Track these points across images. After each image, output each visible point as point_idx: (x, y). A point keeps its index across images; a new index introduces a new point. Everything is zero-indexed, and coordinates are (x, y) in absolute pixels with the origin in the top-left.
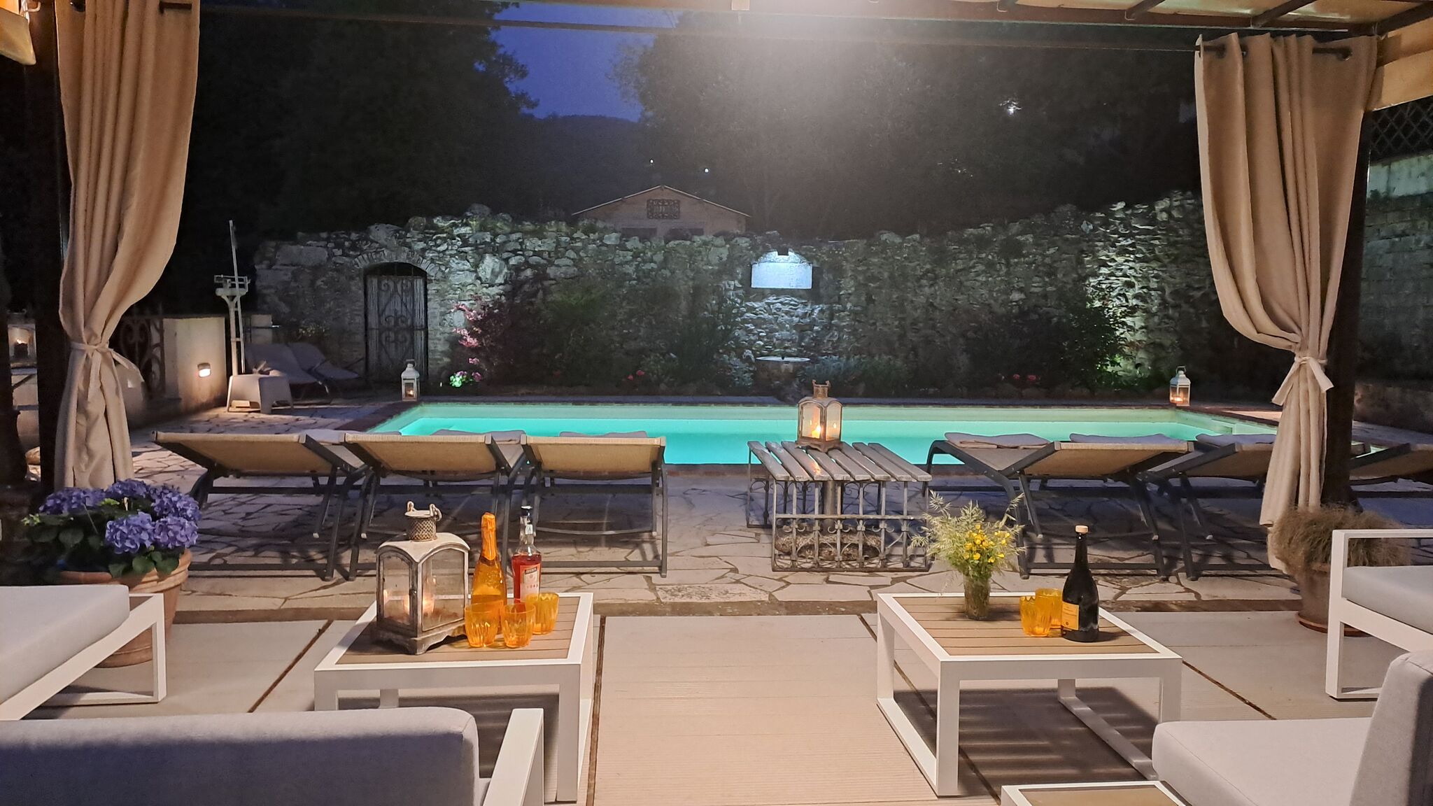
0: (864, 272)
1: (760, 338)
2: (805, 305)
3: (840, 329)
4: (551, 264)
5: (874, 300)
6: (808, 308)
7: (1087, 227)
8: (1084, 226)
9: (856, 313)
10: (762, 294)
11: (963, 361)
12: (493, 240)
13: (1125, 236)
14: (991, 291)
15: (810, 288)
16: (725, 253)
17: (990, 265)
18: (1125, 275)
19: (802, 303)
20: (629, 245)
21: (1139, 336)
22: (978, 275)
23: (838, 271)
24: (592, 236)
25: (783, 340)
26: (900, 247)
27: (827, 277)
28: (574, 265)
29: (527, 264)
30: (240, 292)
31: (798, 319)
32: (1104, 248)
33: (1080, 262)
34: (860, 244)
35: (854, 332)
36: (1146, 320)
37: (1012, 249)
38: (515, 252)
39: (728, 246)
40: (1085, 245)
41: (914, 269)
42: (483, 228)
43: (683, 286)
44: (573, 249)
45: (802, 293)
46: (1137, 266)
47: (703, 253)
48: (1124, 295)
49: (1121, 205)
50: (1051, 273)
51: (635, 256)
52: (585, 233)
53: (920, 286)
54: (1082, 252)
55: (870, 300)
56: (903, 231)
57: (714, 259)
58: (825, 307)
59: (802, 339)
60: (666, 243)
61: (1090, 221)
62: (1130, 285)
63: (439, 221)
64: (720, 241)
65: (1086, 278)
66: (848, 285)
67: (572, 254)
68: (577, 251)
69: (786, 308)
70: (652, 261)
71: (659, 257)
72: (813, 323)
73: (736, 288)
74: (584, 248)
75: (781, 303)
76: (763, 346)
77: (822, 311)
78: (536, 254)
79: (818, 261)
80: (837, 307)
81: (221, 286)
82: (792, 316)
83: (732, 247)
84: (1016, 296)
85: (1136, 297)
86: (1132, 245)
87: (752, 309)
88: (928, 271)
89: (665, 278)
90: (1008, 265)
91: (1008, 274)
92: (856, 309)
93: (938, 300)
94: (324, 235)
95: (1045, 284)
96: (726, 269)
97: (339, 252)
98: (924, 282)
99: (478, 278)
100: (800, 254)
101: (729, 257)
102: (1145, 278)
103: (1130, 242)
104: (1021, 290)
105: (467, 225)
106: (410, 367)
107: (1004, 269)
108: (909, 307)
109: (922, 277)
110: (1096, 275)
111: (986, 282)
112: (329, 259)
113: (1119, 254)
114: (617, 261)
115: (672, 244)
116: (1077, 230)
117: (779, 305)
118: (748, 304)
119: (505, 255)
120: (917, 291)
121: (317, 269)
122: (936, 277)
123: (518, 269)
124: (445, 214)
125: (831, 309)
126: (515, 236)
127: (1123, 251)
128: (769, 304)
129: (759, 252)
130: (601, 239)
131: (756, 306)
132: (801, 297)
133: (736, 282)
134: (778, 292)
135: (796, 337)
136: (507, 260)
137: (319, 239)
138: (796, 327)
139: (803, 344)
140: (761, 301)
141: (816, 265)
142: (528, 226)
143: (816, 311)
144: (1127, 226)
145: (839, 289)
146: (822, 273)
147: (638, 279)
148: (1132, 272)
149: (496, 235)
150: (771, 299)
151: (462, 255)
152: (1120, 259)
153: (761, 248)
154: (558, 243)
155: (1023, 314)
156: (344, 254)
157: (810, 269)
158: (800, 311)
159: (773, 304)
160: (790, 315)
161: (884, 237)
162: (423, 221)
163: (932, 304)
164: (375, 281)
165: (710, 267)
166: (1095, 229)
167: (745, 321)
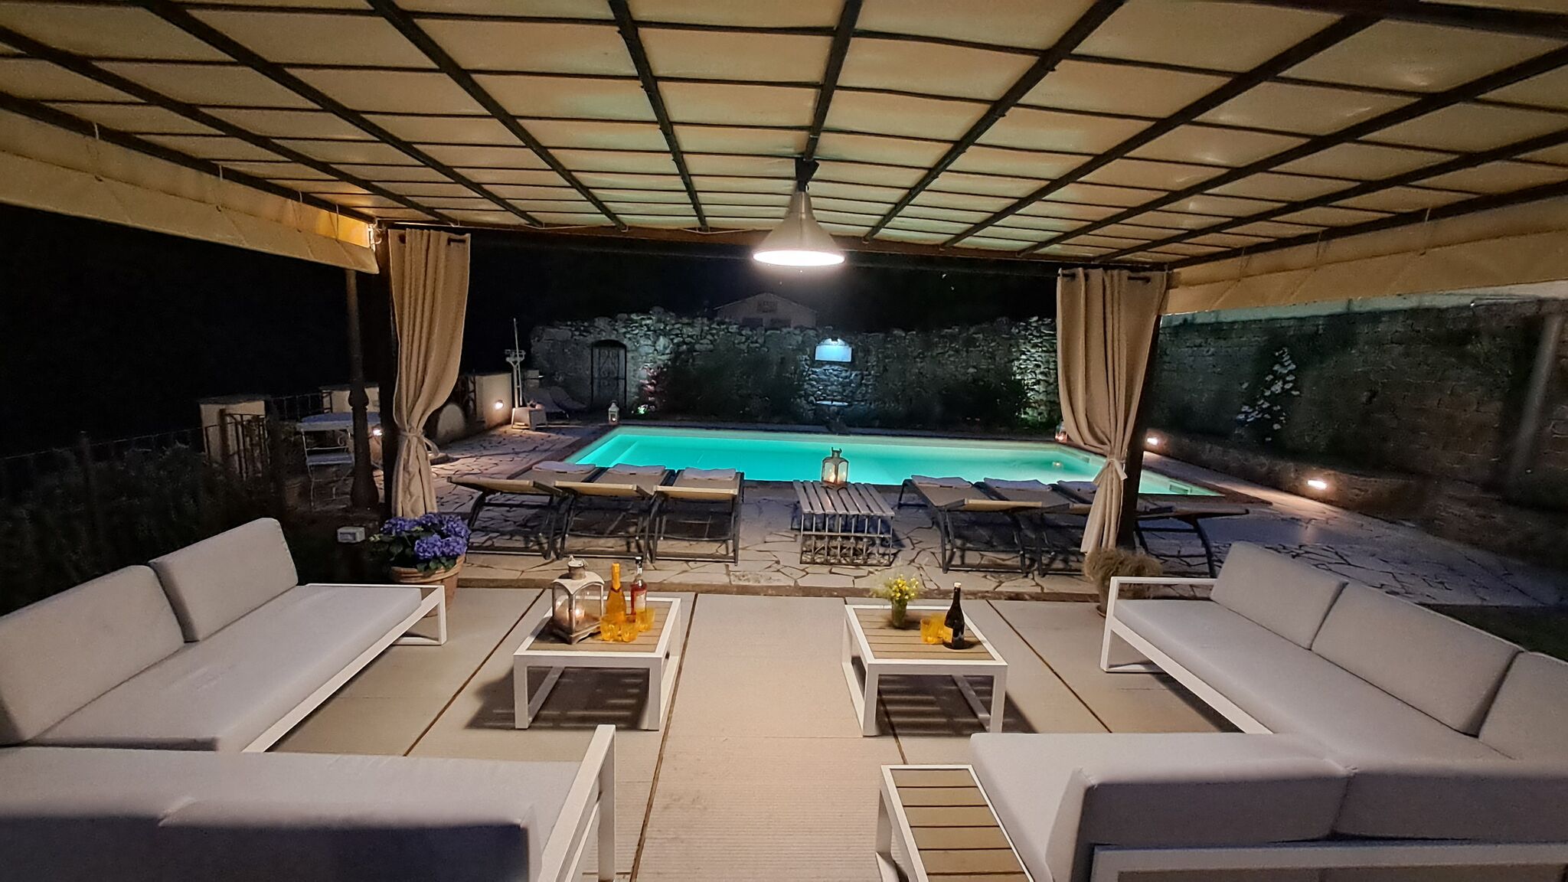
0: (883, 352)
1: (819, 390)
2: (847, 371)
3: (866, 386)
4: (697, 342)
5: (888, 370)
6: (848, 373)
7: (1015, 331)
8: (1013, 330)
9: (877, 377)
10: (822, 363)
11: (938, 409)
12: (665, 328)
13: (1037, 337)
14: (957, 367)
15: (850, 361)
16: (800, 338)
17: (957, 351)
18: (1035, 360)
19: (845, 370)
20: (744, 332)
21: (1042, 397)
22: (950, 357)
23: (867, 352)
24: (722, 327)
25: (833, 392)
26: (905, 338)
27: (860, 354)
28: (712, 343)
29: (684, 343)
30: (519, 360)
31: (842, 379)
32: (1024, 343)
33: (1010, 352)
34: (881, 335)
35: (875, 388)
36: (1046, 387)
37: (970, 342)
38: (677, 335)
39: (802, 335)
40: (1012, 341)
41: (912, 352)
42: (659, 321)
43: (775, 357)
44: (711, 334)
45: (845, 364)
46: (1043, 355)
47: (788, 338)
48: (1034, 372)
49: (1035, 318)
50: (993, 357)
51: (747, 339)
52: (718, 325)
53: (915, 362)
54: (1011, 345)
55: (885, 370)
56: (906, 330)
57: (794, 343)
58: (859, 372)
59: (844, 391)
60: (766, 331)
61: (1017, 327)
62: (1038, 366)
63: (634, 317)
64: (797, 332)
65: (1013, 360)
66: (873, 360)
67: (710, 337)
68: (713, 335)
69: (835, 373)
70: (757, 342)
71: (761, 341)
72: (851, 382)
73: (806, 360)
74: (718, 334)
75: (832, 369)
76: (821, 395)
77: (856, 375)
78: (689, 336)
79: (855, 345)
80: (866, 373)
81: (509, 356)
82: (839, 377)
83: (805, 336)
84: (971, 370)
85: (1041, 373)
86: (1041, 343)
87: (814, 373)
88: (920, 353)
89: (764, 353)
90: (967, 352)
91: (967, 356)
92: (877, 374)
93: (925, 371)
94: (569, 323)
95: (989, 364)
96: (800, 349)
97: (577, 333)
98: (918, 360)
99: (656, 350)
100: (845, 341)
101: (803, 341)
102: (1048, 362)
103: (1039, 340)
104: (974, 367)
105: (651, 319)
106: (613, 405)
107: (965, 354)
108: (908, 375)
109: (916, 357)
110: (1018, 359)
111: (954, 361)
112: (572, 337)
113: (1033, 347)
114: (736, 341)
115: (768, 333)
116: (1009, 333)
117: (831, 371)
118: (813, 369)
119: (672, 337)
120: (914, 365)
121: (565, 342)
122: (925, 357)
123: (678, 345)
124: (638, 312)
125: (862, 374)
126: (677, 326)
127: (1035, 346)
128: (825, 370)
129: (820, 339)
130: (727, 329)
131: (818, 371)
132: (844, 366)
133: (806, 356)
134: (831, 363)
135: (841, 390)
136: (672, 340)
137: (567, 325)
138: (841, 384)
139: (844, 394)
140: (820, 368)
141: (854, 348)
142: (685, 320)
143: (853, 375)
144: (1039, 331)
145: (867, 362)
146: (857, 352)
147: (748, 352)
148: (1040, 359)
149: (667, 325)
150: (827, 367)
151: (647, 337)
152: (1033, 351)
153: (821, 337)
154: (702, 330)
155: (975, 381)
156: (580, 335)
157: (850, 349)
158: (844, 374)
159: (828, 370)
160: (836, 376)
161: (896, 332)
162: (626, 316)
163: (921, 373)
164: (597, 350)
165: (791, 347)
166: (1019, 332)
167: (810, 379)
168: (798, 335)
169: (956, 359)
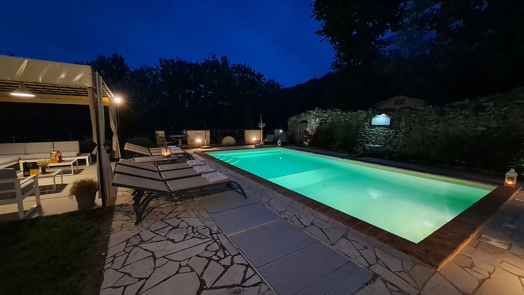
0: (409, 120)
1: (374, 139)
3: (399, 138)
4: (327, 119)
5: (412, 129)
6: (389, 131)
9: (405, 133)
10: (375, 126)
12: (318, 115)
14: (466, 127)
15: (389, 125)
16: (365, 115)
17: (467, 116)
19: (387, 129)
20: (343, 114)
23: (399, 120)
24: (336, 113)
25: (380, 140)
26: (424, 111)
27: (396, 121)
28: (332, 120)
29: (323, 120)
30: (263, 126)
31: (385, 134)
35: (404, 139)
38: (321, 117)
39: (366, 113)
41: (429, 118)
42: (317, 112)
43: (354, 124)
45: (387, 126)
47: (360, 115)
50: (505, 118)
51: (344, 117)
52: (334, 112)
53: (432, 124)
56: (425, 105)
57: (362, 117)
58: (394, 130)
59: (386, 140)
60: (351, 113)
63: (310, 111)
66: (403, 124)
67: (331, 117)
70: (347, 118)
71: (349, 117)
72: (390, 135)
73: (368, 125)
74: (334, 115)
75: (380, 129)
76: (374, 141)
77: (393, 132)
78: (325, 117)
79: (393, 116)
80: (398, 131)
81: (260, 125)
82: (383, 133)
83: (367, 113)
87: (371, 131)
88: (435, 119)
89: (350, 122)
90: (477, 115)
91: (477, 119)
95: (500, 123)
96: (365, 120)
97: (297, 118)
99: (316, 123)
100: (387, 114)
104: (484, 126)
105: (314, 112)
107: (474, 118)
108: (426, 132)
109: (433, 121)
114: (340, 118)
117: (379, 130)
118: (371, 129)
121: (295, 121)
122: (439, 121)
125: (396, 131)
126: (322, 114)
128: (377, 129)
129: (374, 115)
131: (373, 130)
133: (368, 123)
134: (379, 126)
135: (384, 139)
136: (320, 119)
137: (295, 116)
138: (384, 136)
139: (386, 142)
140: (374, 128)
141: (392, 118)
142: (324, 111)
143: (391, 132)
145: (399, 125)
146: (394, 120)
147: (344, 123)
149: (319, 113)
150: (377, 128)
151: (313, 118)
153: (375, 113)
154: (329, 114)
155: (484, 136)
157: (389, 119)
158: (386, 132)
159: (378, 129)
162: (308, 111)
164: (302, 124)
165: (361, 119)
167: (369, 134)
168: (364, 113)
169: (466, 121)
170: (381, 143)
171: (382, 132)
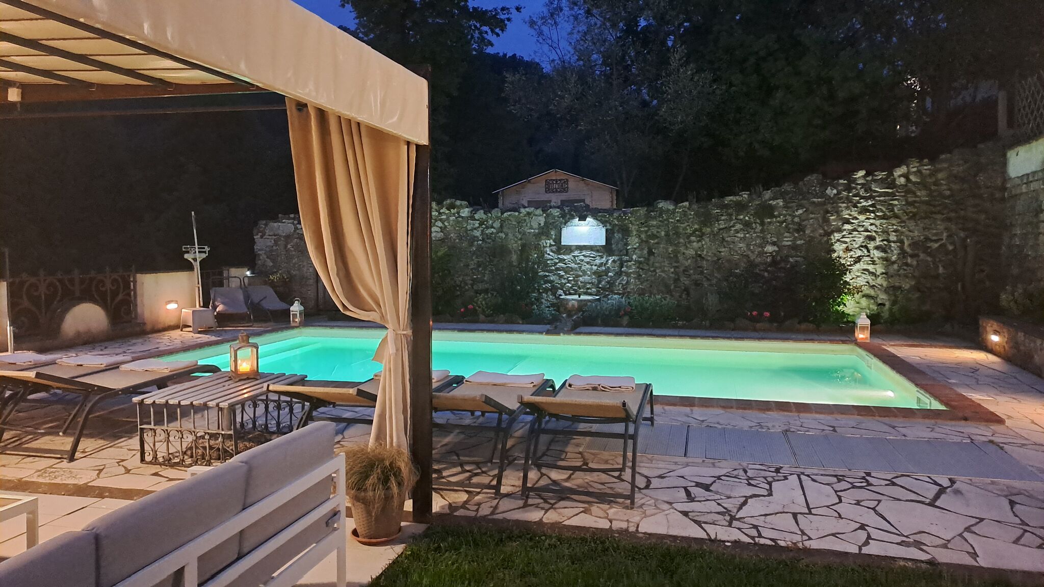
0: (646, 232)
1: (569, 282)
2: (602, 257)
3: (628, 275)
5: (654, 253)
6: (604, 260)
7: (831, 192)
8: (829, 191)
9: (640, 263)
10: (569, 249)
13: (866, 199)
14: (748, 245)
15: (604, 244)
16: (542, 220)
17: (747, 225)
18: (867, 231)
19: (599, 256)
20: (477, 216)
21: (880, 280)
22: (738, 232)
23: (626, 232)
24: (453, 211)
25: (585, 283)
26: (674, 212)
27: (617, 236)
30: (200, 257)
31: (596, 267)
32: (847, 208)
33: (826, 221)
34: (642, 211)
35: (639, 277)
36: (886, 267)
37: (766, 211)
39: (545, 215)
40: (830, 206)
41: (685, 229)
43: (514, 244)
45: (598, 248)
46: (878, 222)
47: (527, 221)
48: (866, 247)
49: (861, 173)
50: (800, 229)
51: (481, 224)
52: (448, 209)
53: (690, 242)
54: (827, 212)
55: (651, 253)
56: (677, 202)
57: (535, 225)
58: (616, 258)
59: (600, 282)
60: (502, 214)
61: (834, 187)
62: (871, 238)
64: (539, 211)
65: (832, 232)
66: (634, 242)
68: (442, 221)
69: (587, 259)
70: (492, 227)
71: (497, 224)
72: (608, 270)
73: (551, 245)
74: (448, 219)
75: (583, 255)
76: (571, 288)
77: (614, 261)
79: (610, 224)
80: (625, 258)
81: (188, 252)
82: (592, 265)
83: (548, 215)
84: (770, 248)
85: (877, 248)
86: (873, 205)
87: (562, 260)
88: (696, 230)
89: (501, 238)
90: (762, 224)
91: (762, 231)
92: (640, 259)
93: (705, 253)
94: (292, 216)
95: (795, 239)
96: (544, 232)
98: (693, 238)
100: (597, 219)
101: (545, 223)
103: (870, 203)
104: (774, 244)
106: (296, 304)
107: (759, 228)
108: (681, 258)
109: (691, 235)
110: (839, 230)
111: (745, 238)
112: (295, 231)
113: (860, 213)
114: (469, 227)
115: (505, 215)
116: (823, 194)
117: (582, 258)
118: (559, 256)
120: (688, 246)
121: (288, 237)
122: (703, 234)
125: (620, 260)
127: (864, 211)
128: (574, 257)
129: (566, 218)
130: (458, 213)
131: (565, 258)
132: (598, 251)
133: (551, 241)
134: (581, 248)
135: (595, 281)
137: (289, 219)
138: (595, 273)
139: (600, 286)
140: (569, 254)
141: (609, 227)
143: (610, 262)
144: (867, 188)
145: (627, 244)
146: (614, 233)
147: (483, 240)
148: (873, 228)
150: (576, 253)
152: (862, 217)
153: (568, 216)
155: (774, 263)
157: (604, 230)
158: (598, 261)
159: (578, 256)
160: (590, 264)
161: (660, 205)
163: (700, 256)
165: (533, 231)
166: (839, 193)
167: (558, 269)
168: (540, 216)
169: (747, 235)
170: (589, 291)
171: (588, 263)
